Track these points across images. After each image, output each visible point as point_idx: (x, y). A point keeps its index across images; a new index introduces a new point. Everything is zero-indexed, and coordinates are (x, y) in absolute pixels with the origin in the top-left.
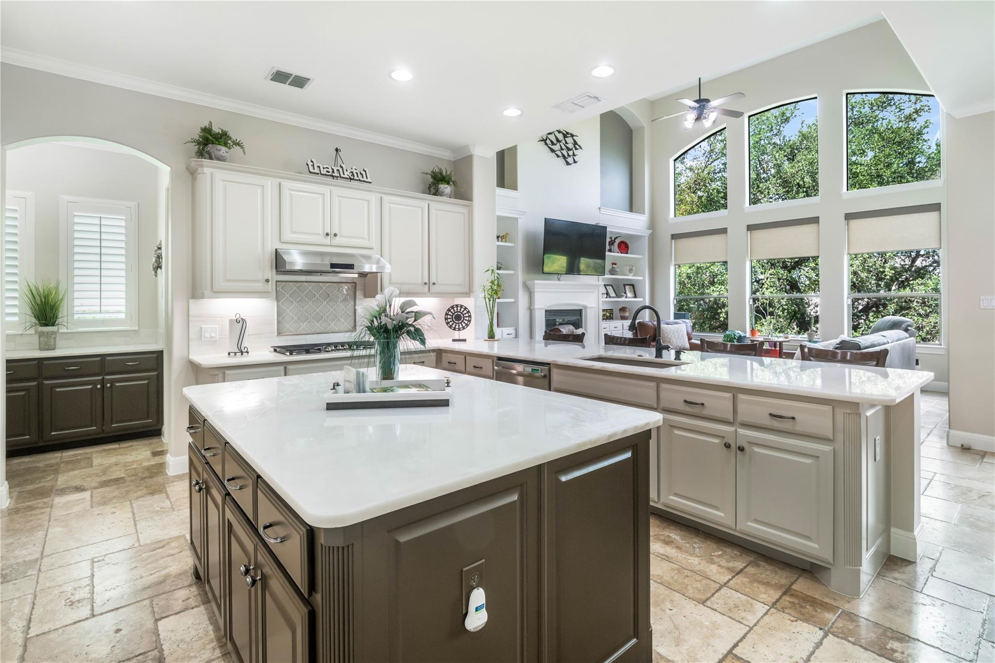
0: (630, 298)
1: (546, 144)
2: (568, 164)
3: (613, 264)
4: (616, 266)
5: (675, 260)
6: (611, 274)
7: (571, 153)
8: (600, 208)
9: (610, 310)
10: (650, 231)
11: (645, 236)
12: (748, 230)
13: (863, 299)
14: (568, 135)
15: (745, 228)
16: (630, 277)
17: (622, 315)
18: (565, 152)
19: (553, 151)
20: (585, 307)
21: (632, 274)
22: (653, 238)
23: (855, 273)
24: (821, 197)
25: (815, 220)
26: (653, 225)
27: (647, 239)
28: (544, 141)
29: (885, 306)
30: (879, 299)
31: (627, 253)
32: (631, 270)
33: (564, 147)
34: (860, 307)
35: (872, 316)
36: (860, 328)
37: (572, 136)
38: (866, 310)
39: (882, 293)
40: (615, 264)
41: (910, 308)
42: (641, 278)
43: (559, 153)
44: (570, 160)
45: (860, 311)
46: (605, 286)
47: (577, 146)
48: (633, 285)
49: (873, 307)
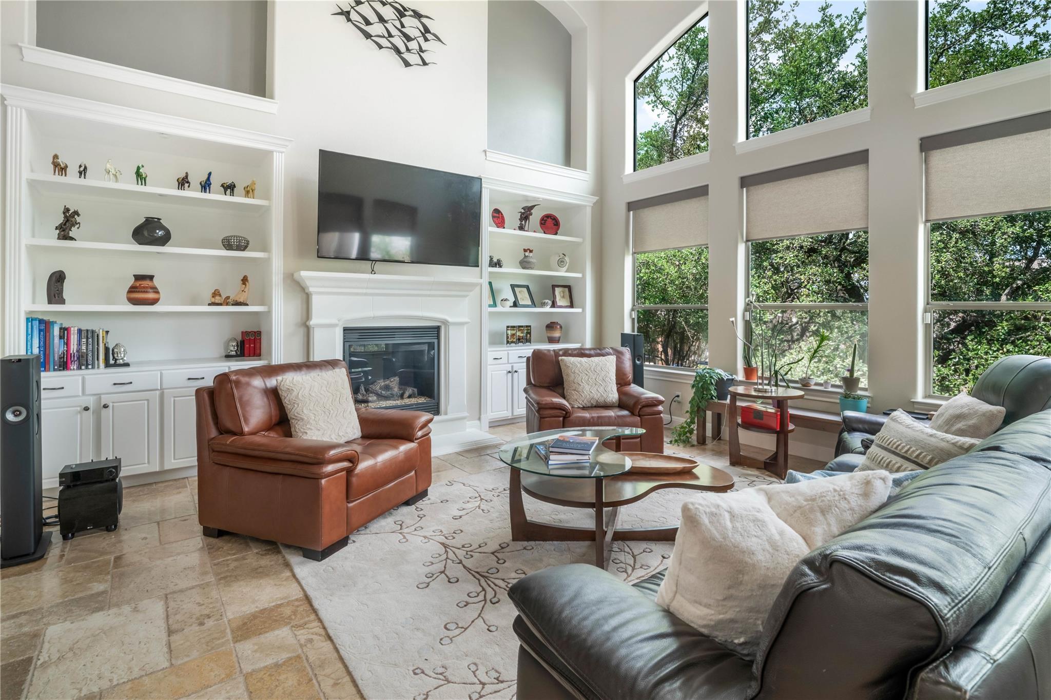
0: (561, 307)
1: (349, 20)
2: (407, 64)
3: (525, 251)
4: (531, 254)
5: (635, 246)
6: (524, 268)
7: (413, 45)
8: (485, 151)
9: (527, 326)
10: (595, 199)
11: (585, 206)
12: (742, 187)
13: (956, 312)
14: (406, 13)
15: (736, 183)
16: (562, 273)
17: (549, 335)
18: (398, 42)
19: (368, 36)
20: (445, 323)
21: (565, 269)
22: (600, 209)
23: (944, 273)
24: (873, 110)
25: (860, 158)
26: (601, 187)
27: (589, 211)
28: (347, 14)
29: (992, 325)
30: (981, 313)
31: (556, 234)
32: (561, 263)
33: (394, 32)
34: (953, 325)
35: (972, 340)
36: (951, 359)
37: (417, 15)
38: (961, 330)
39: (986, 304)
40: (531, 251)
41: (1035, 328)
42: (579, 275)
43: (383, 42)
44: (413, 58)
45: (953, 332)
46: (513, 287)
47: (428, 35)
48: (569, 288)
49: (972, 325)
